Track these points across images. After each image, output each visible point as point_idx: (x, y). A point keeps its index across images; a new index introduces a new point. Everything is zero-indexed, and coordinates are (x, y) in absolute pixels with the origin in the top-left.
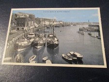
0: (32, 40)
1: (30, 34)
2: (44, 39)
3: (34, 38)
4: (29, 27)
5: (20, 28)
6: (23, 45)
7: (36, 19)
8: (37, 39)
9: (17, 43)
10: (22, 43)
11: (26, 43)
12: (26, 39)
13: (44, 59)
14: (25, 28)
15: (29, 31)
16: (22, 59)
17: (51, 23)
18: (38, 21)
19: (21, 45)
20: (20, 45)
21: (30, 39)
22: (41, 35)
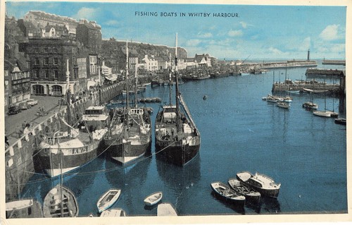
0: (99, 135)
1: (88, 112)
2: (145, 129)
3: (105, 124)
4: (83, 82)
5: (48, 87)
6: (66, 153)
7: (106, 45)
8: (119, 129)
9: (44, 145)
10: (63, 145)
11: (76, 144)
12: (75, 132)
13: (151, 199)
14: (67, 87)
15: (86, 98)
16: (70, 204)
17: (167, 65)
18: (115, 54)
19: (60, 154)
20: (55, 152)
21: (92, 129)
22: (131, 112)
